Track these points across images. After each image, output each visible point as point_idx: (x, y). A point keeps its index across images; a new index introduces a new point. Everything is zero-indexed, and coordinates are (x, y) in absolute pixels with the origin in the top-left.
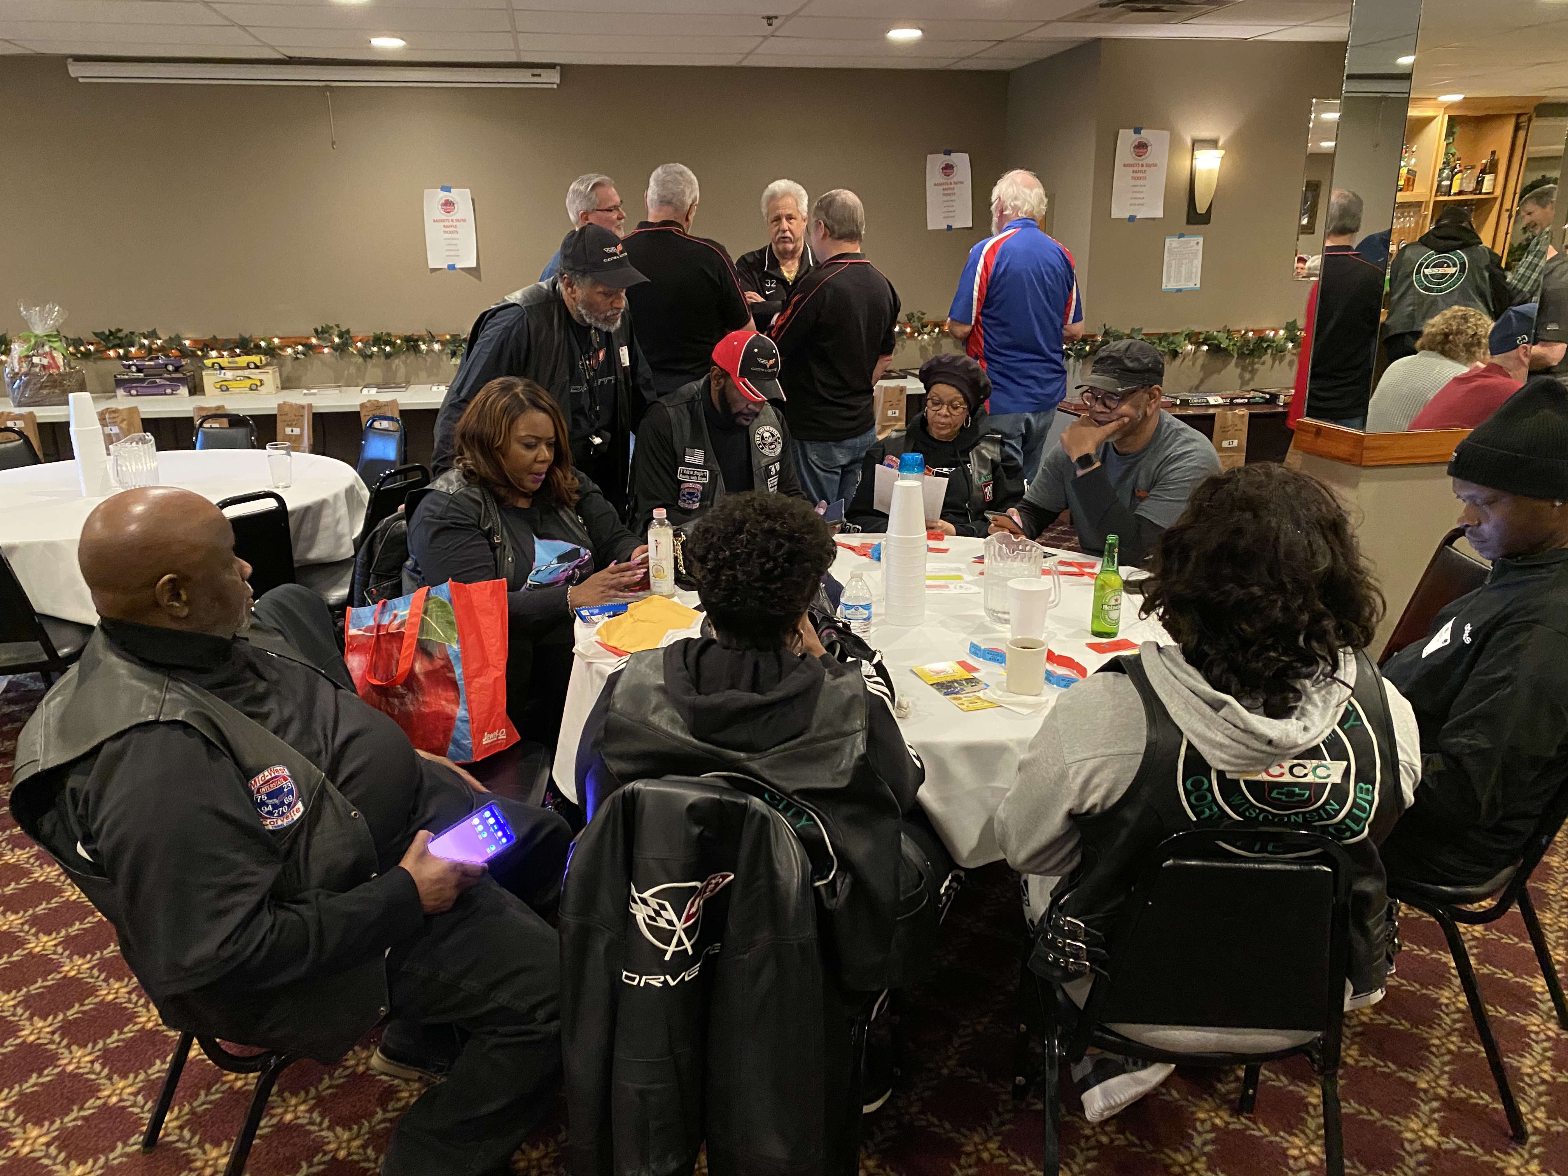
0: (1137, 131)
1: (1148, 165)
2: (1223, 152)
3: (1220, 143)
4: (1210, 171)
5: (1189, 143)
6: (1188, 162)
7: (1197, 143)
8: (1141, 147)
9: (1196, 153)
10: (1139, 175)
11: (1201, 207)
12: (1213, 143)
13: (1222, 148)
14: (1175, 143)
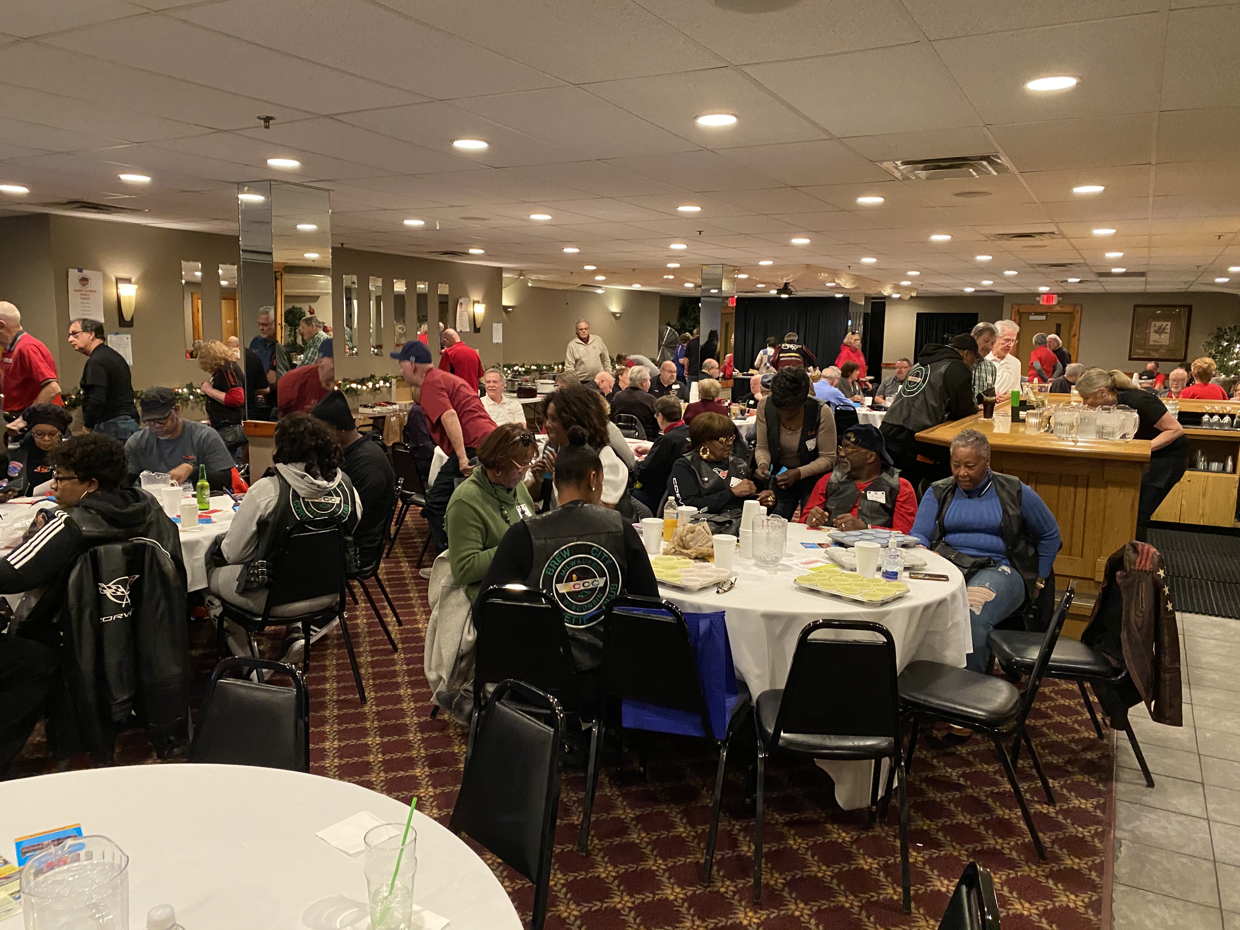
0: (80, 271)
1: (90, 291)
2: (136, 286)
3: (133, 280)
4: (130, 297)
5: (114, 280)
6: (115, 291)
7: (118, 280)
8: (84, 281)
9: (119, 285)
10: (85, 297)
11: (127, 318)
12: (129, 281)
13: (135, 283)
14: (105, 279)
